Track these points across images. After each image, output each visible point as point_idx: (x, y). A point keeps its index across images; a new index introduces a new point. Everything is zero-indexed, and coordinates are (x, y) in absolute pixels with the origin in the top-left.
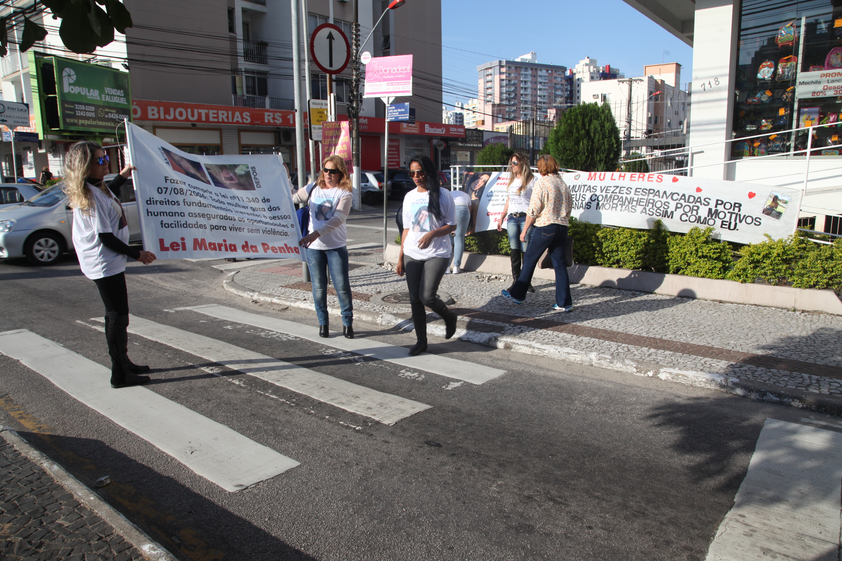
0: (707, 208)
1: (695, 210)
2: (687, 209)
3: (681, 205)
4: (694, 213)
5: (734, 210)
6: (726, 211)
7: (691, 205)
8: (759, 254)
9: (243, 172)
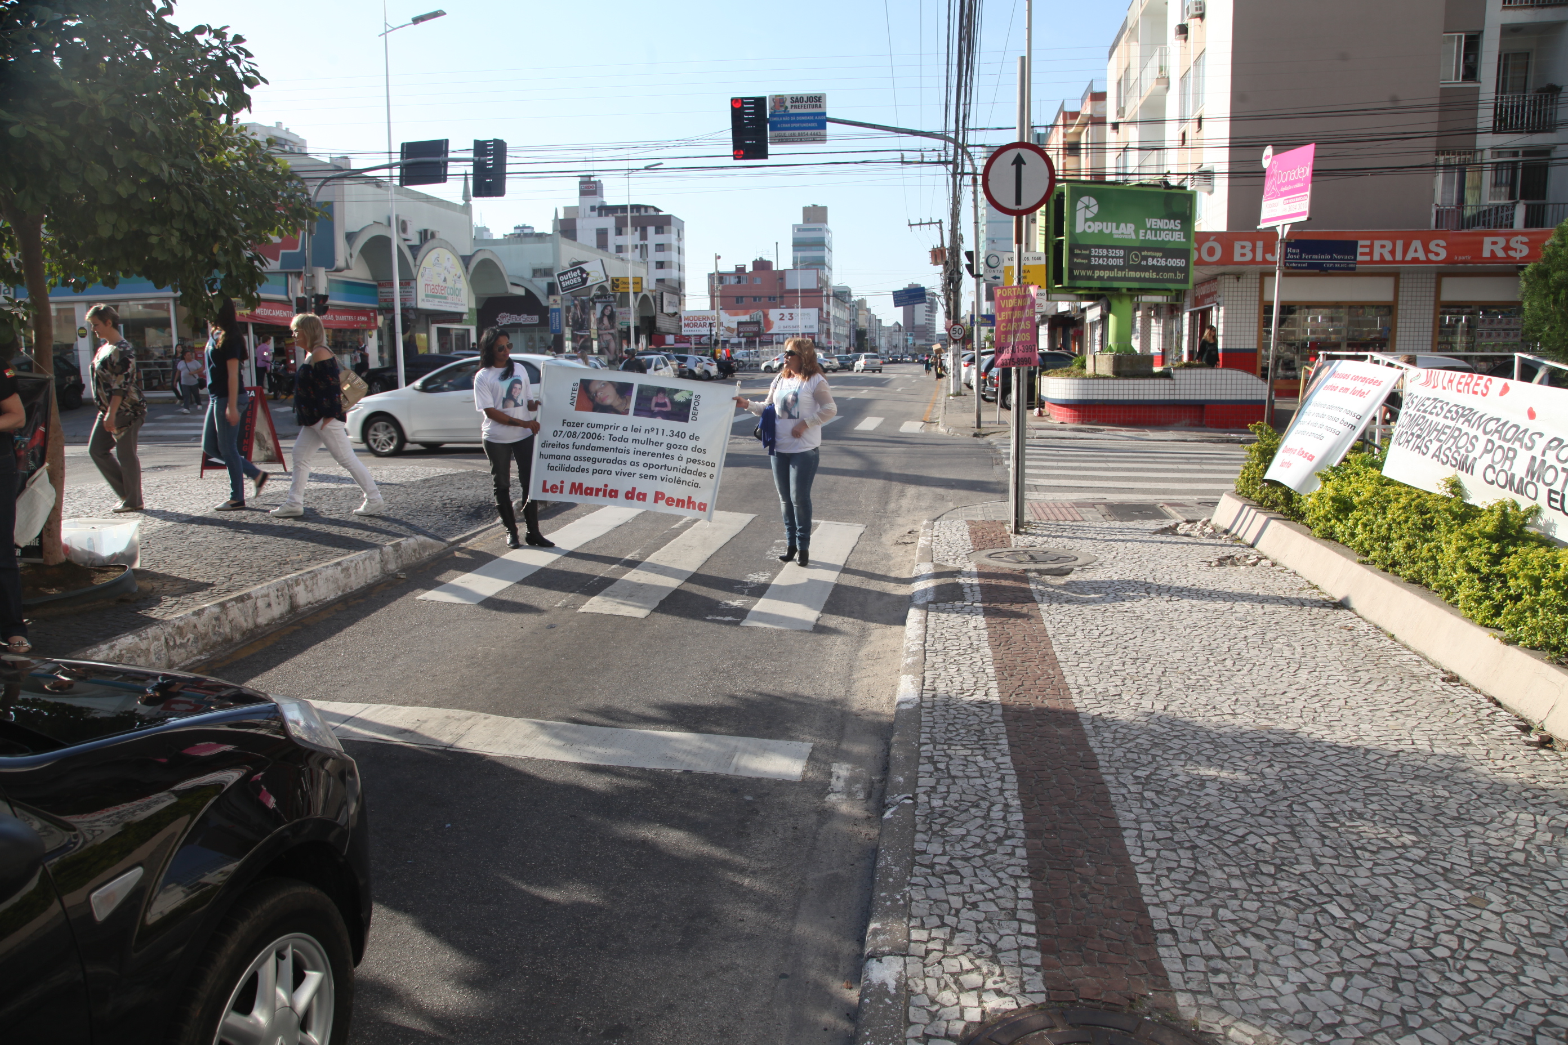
9: (682, 400)
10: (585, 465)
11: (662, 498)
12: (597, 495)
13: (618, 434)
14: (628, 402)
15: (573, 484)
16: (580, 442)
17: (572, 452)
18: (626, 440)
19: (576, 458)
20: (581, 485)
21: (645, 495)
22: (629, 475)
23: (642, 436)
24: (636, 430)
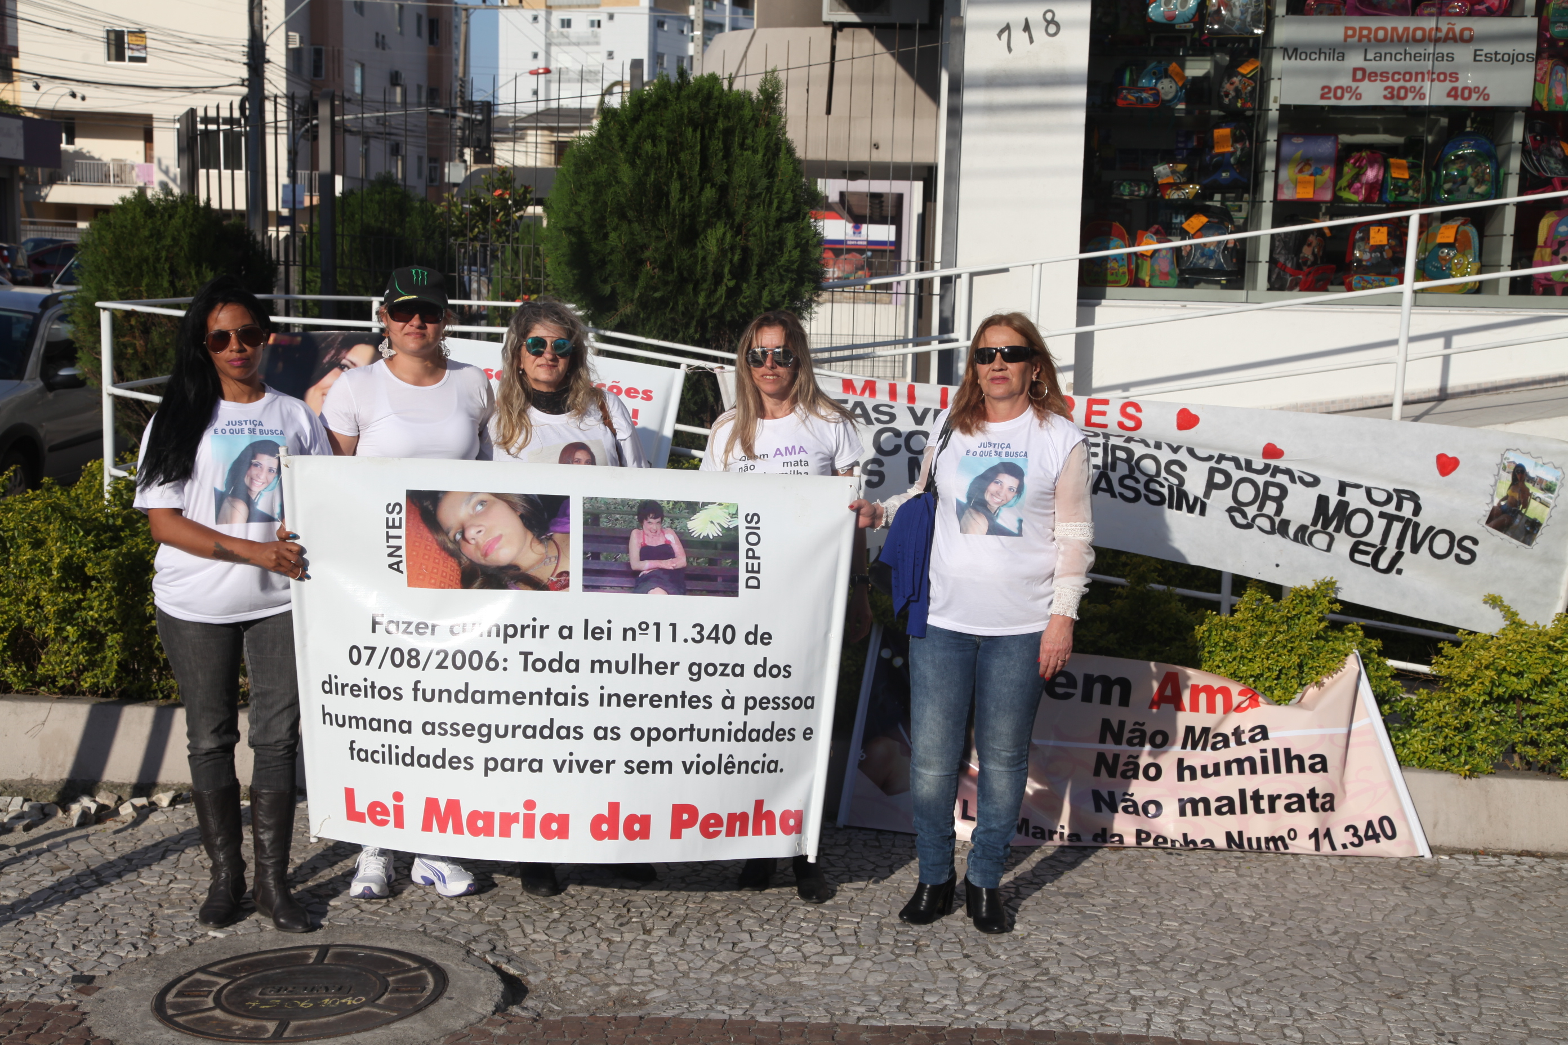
0: (1313, 493)
1: (1273, 499)
2: (1246, 493)
3: (1228, 476)
4: (1270, 508)
5: (1399, 507)
6: (1375, 511)
7: (1260, 480)
8: (1519, 675)
9: (713, 532)
10: (458, 746)
11: (690, 823)
12: (505, 833)
13: (546, 648)
14: (562, 551)
15: (431, 804)
16: (432, 679)
17: (417, 712)
18: (572, 666)
19: (429, 728)
20: (454, 805)
21: (645, 821)
22: (596, 766)
23: (618, 650)
24: (596, 633)
